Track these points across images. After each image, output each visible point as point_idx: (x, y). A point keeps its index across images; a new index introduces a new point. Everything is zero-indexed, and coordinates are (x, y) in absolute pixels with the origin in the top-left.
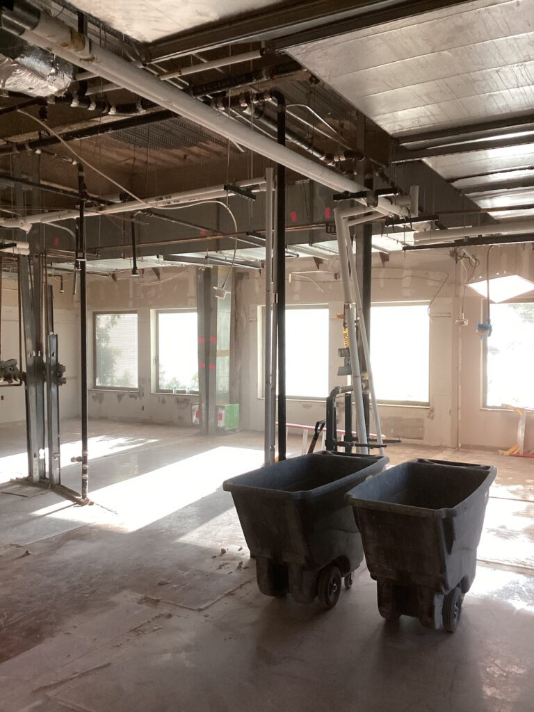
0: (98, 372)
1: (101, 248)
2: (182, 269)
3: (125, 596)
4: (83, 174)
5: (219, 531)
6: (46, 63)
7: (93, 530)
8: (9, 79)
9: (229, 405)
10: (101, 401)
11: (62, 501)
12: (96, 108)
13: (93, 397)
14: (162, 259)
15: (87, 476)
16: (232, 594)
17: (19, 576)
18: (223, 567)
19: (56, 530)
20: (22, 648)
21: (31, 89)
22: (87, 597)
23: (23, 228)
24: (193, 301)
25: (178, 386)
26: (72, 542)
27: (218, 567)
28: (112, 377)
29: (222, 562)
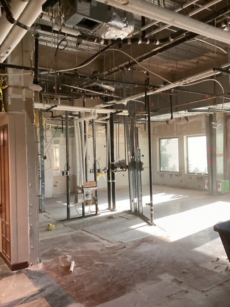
0: (161, 164)
1: (159, 109)
2: (197, 116)
3: (166, 277)
4: (149, 77)
5: (216, 247)
6: (121, 22)
7: (154, 238)
8: (106, 33)
9: (224, 181)
10: (163, 177)
11: (142, 222)
12: (150, 43)
13: (160, 175)
14: (187, 112)
15: (153, 212)
16: (222, 285)
17: (120, 258)
18: (217, 268)
19: (138, 237)
20: (116, 296)
21: (116, 36)
22: (148, 274)
23: (124, 103)
24: (204, 131)
25: (198, 171)
26: (145, 243)
27: (214, 267)
28: (168, 167)
29: (217, 265)
